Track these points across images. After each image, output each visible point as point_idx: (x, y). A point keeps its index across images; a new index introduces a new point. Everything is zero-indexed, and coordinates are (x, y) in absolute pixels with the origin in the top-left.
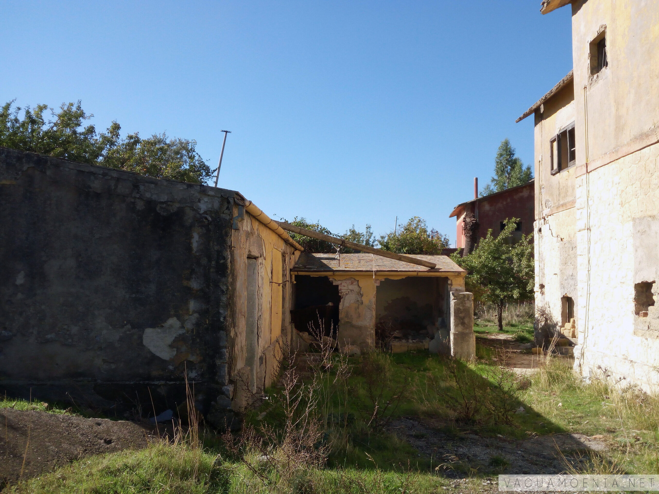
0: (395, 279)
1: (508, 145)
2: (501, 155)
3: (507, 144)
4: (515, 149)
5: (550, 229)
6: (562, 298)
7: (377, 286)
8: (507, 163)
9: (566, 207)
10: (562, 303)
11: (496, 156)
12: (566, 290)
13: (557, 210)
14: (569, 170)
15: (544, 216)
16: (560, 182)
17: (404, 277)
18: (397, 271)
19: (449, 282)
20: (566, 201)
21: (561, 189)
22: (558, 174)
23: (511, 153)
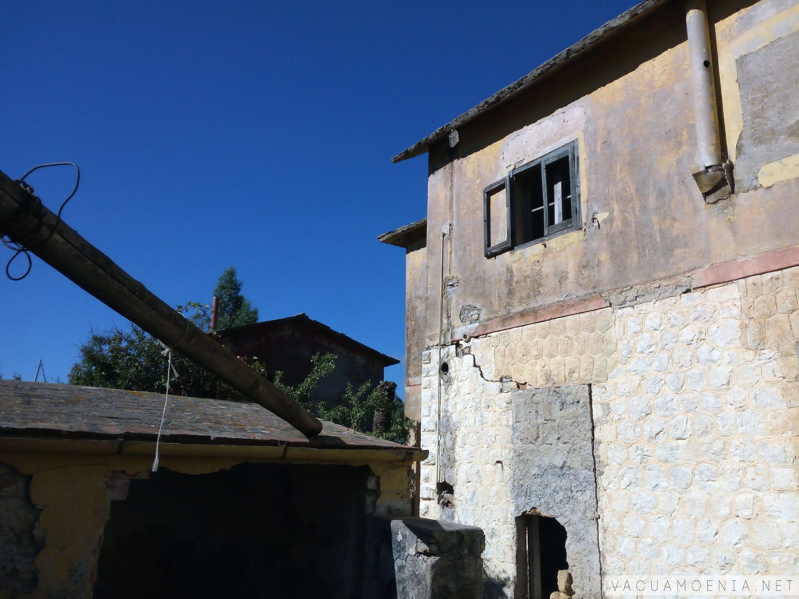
0: (193, 473)
1: (233, 276)
2: (223, 288)
3: (231, 274)
4: (241, 283)
5: (475, 365)
6: (517, 519)
7: (114, 503)
8: (229, 300)
9: (537, 318)
10: (518, 531)
11: (216, 288)
12: (534, 499)
13: (503, 325)
14: (547, 243)
15: (457, 337)
16: (514, 269)
17: (228, 466)
18: (206, 440)
19: (371, 484)
20: (533, 305)
21: (517, 282)
22: (507, 254)
23: (236, 287)
